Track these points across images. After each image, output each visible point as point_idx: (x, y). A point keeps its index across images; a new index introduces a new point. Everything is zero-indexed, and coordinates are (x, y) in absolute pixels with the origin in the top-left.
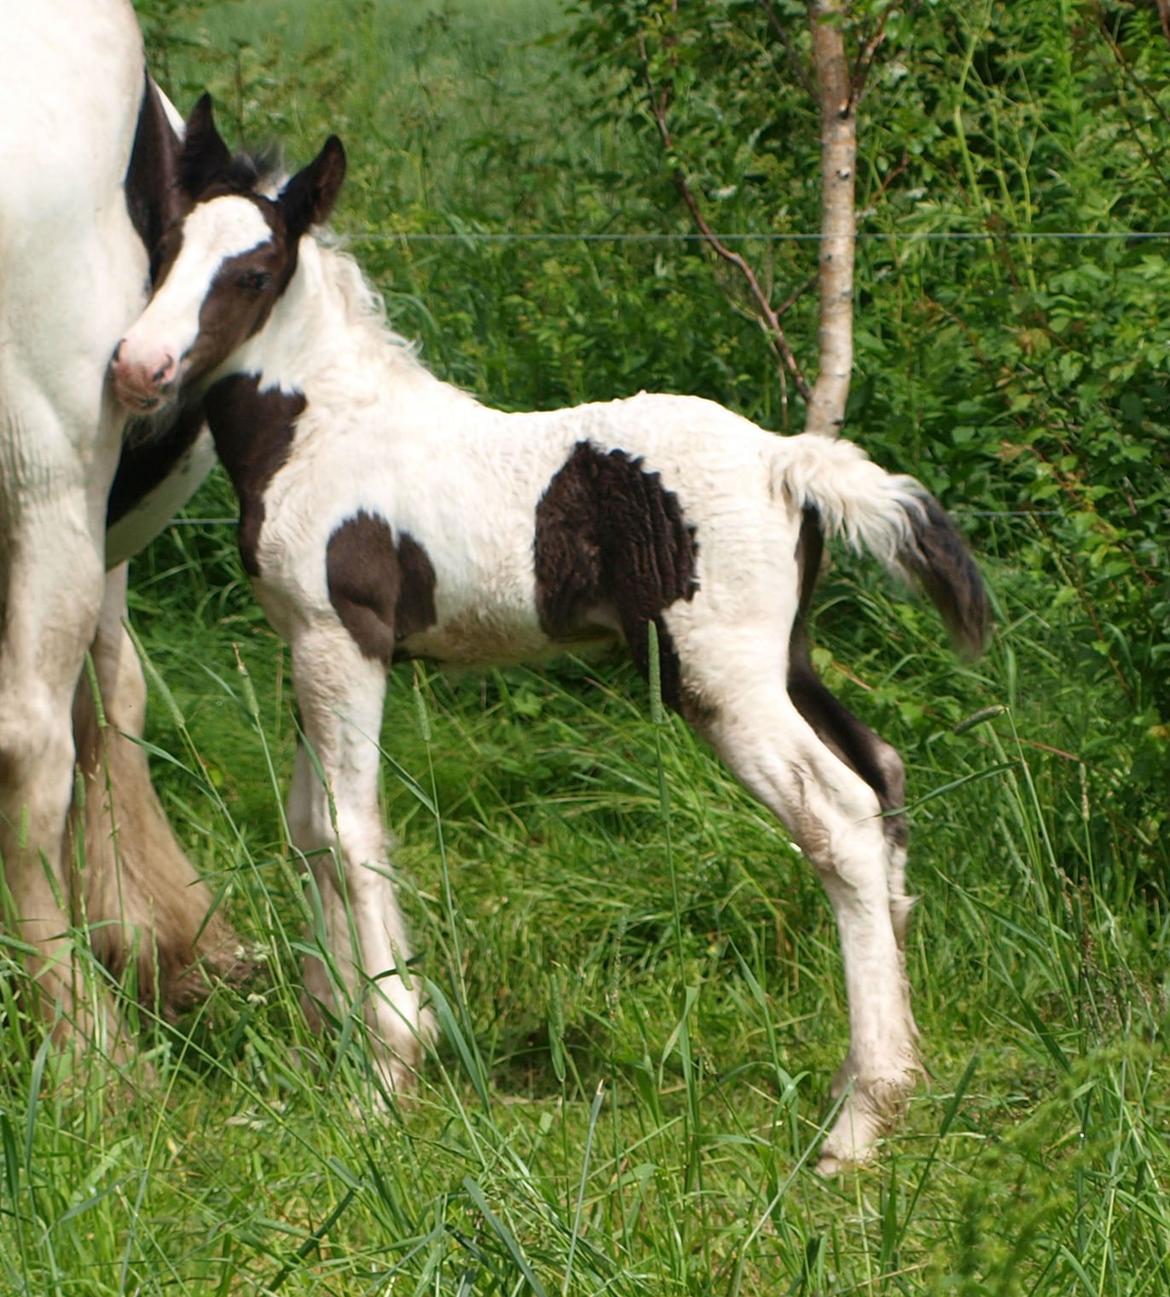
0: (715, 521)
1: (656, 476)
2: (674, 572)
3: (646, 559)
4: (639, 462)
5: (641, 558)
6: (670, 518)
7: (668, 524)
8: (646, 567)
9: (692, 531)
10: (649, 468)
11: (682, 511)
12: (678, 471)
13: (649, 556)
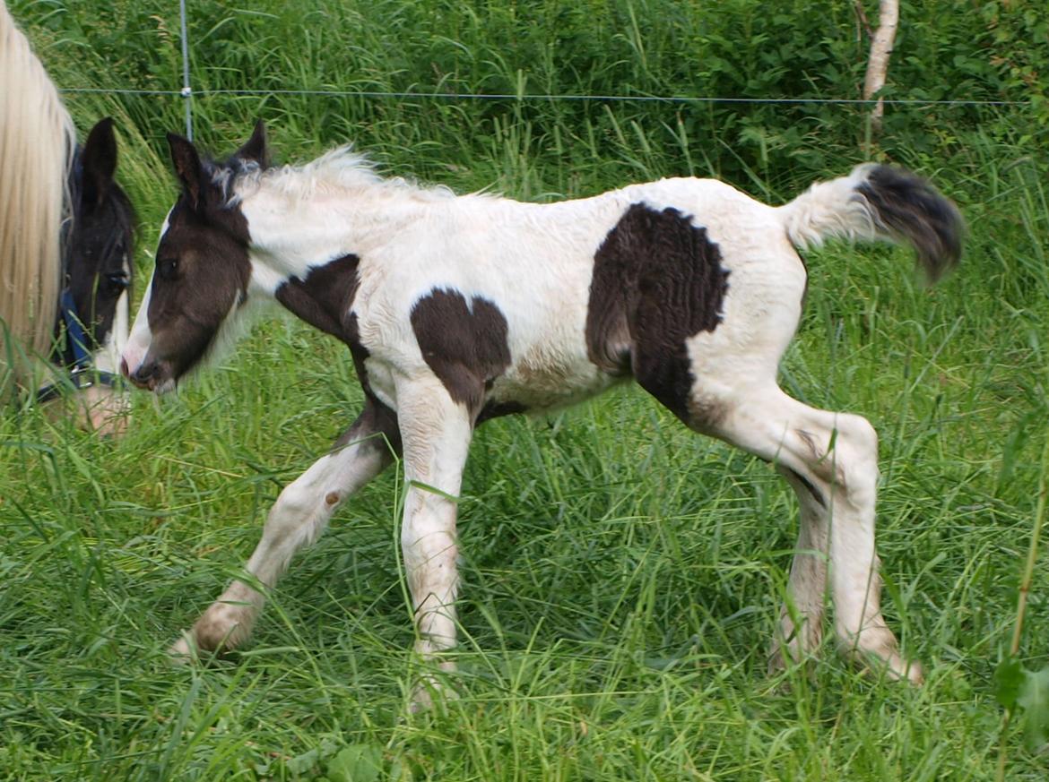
0: (748, 268)
1: (704, 230)
2: (703, 306)
3: (680, 295)
4: (690, 218)
5: (676, 293)
6: (710, 264)
7: (708, 268)
8: (680, 301)
9: (727, 274)
10: (697, 223)
11: (721, 258)
12: (721, 228)
13: (684, 293)
